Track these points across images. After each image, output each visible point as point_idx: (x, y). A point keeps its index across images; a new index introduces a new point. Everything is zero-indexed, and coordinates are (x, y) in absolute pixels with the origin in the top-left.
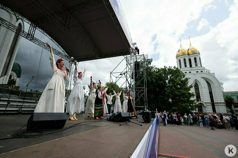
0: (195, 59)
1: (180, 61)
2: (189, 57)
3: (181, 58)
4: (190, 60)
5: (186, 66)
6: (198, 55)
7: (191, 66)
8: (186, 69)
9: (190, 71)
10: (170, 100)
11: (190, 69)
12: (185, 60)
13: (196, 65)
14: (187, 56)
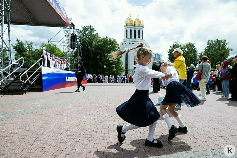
0: (139, 31)
1: (127, 31)
2: (135, 28)
3: (128, 28)
4: (135, 31)
5: (131, 37)
6: (142, 28)
7: (135, 37)
8: (130, 40)
9: (133, 42)
10: (105, 67)
11: (134, 40)
12: (131, 31)
13: (139, 37)
14: (133, 27)
